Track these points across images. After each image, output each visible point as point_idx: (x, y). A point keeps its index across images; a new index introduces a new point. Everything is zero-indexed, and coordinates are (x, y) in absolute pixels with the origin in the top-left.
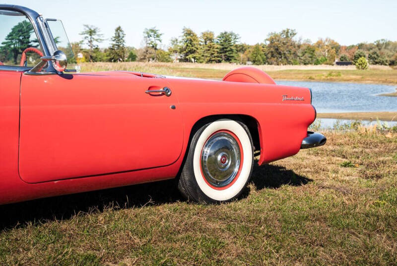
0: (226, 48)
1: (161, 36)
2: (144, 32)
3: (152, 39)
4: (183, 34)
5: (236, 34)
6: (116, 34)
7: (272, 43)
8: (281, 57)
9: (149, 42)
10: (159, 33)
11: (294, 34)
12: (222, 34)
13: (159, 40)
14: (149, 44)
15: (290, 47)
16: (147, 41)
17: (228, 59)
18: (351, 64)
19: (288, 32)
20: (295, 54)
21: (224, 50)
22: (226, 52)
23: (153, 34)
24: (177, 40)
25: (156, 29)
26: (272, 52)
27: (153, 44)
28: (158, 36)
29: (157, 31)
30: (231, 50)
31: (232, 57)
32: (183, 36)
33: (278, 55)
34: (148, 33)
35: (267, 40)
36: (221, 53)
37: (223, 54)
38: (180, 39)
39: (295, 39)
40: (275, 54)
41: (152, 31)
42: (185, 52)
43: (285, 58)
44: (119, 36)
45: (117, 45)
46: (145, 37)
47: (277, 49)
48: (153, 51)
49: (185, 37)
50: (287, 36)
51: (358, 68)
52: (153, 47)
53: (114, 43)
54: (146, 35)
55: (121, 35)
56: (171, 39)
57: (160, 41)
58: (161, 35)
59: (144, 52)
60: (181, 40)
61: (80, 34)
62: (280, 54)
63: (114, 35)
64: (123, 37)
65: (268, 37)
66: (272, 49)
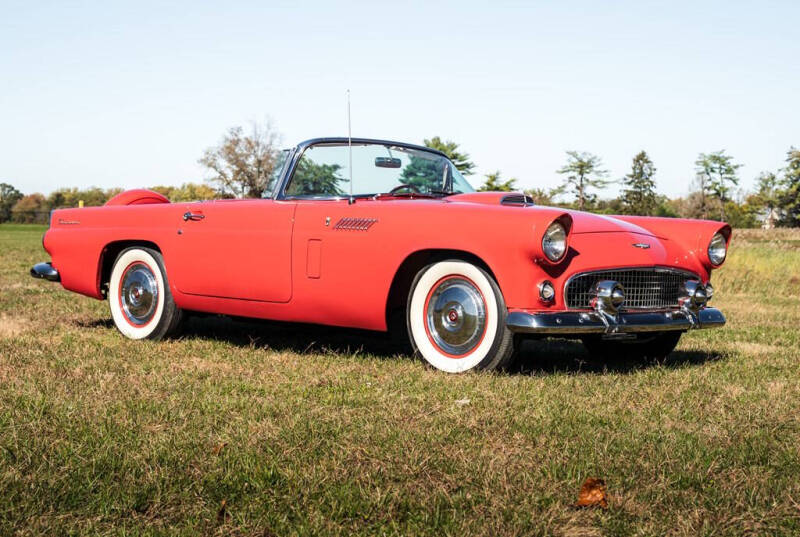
1: (735, 171)
2: (697, 163)
3: (716, 177)
4: (788, 164)
6: (634, 168)
9: (709, 184)
10: (732, 163)
13: (731, 179)
14: (709, 188)
16: (703, 183)
23: (717, 165)
24: (773, 178)
25: (726, 154)
27: (717, 187)
28: (729, 171)
29: (727, 159)
32: (788, 169)
34: (705, 164)
38: (780, 176)
41: (716, 159)
42: (792, 205)
44: (642, 173)
45: (635, 193)
46: (699, 173)
48: (718, 204)
49: (792, 171)
52: (718, 194)
53: (631, 188)
54: (703, 169)
55: (647, 171)
56: (759, 176)
57: (735, 181)
58: (736, 167)
59: (698, 208)
60: (784, 178)
61: (558, 172)
63: (631, 172)
64: (650, 175)
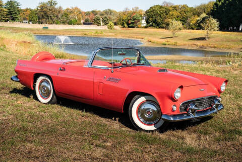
0: (12, 12)
5: (18, 2)
7: (42, 9)
8: (49, 19)
11: (56, 4)
12: (8, 2)
15: (54, 12)
17: (13, 19)
18: (92, 24)
19: (51, 2)
20: (57, 16)
21: (10, 13)
22: (11, 14)
26: (42, 15)
30: (16, 13)
31: (17, 18)
33: (47, 18)
35: (38, 7)
36: (8, 15)
37: (10, 16)
39: (57, 7)
40: (45, 17)
43: (51, 19)
47: (46, 14)
50: (51, 5)
51: (109, 28)
62: (48, 16)
65: (39, 5)
66: (42, 13)
